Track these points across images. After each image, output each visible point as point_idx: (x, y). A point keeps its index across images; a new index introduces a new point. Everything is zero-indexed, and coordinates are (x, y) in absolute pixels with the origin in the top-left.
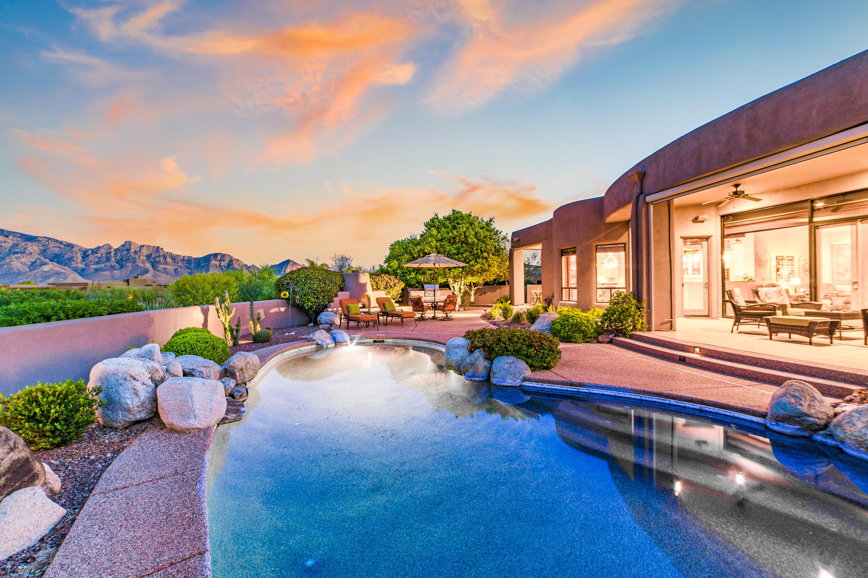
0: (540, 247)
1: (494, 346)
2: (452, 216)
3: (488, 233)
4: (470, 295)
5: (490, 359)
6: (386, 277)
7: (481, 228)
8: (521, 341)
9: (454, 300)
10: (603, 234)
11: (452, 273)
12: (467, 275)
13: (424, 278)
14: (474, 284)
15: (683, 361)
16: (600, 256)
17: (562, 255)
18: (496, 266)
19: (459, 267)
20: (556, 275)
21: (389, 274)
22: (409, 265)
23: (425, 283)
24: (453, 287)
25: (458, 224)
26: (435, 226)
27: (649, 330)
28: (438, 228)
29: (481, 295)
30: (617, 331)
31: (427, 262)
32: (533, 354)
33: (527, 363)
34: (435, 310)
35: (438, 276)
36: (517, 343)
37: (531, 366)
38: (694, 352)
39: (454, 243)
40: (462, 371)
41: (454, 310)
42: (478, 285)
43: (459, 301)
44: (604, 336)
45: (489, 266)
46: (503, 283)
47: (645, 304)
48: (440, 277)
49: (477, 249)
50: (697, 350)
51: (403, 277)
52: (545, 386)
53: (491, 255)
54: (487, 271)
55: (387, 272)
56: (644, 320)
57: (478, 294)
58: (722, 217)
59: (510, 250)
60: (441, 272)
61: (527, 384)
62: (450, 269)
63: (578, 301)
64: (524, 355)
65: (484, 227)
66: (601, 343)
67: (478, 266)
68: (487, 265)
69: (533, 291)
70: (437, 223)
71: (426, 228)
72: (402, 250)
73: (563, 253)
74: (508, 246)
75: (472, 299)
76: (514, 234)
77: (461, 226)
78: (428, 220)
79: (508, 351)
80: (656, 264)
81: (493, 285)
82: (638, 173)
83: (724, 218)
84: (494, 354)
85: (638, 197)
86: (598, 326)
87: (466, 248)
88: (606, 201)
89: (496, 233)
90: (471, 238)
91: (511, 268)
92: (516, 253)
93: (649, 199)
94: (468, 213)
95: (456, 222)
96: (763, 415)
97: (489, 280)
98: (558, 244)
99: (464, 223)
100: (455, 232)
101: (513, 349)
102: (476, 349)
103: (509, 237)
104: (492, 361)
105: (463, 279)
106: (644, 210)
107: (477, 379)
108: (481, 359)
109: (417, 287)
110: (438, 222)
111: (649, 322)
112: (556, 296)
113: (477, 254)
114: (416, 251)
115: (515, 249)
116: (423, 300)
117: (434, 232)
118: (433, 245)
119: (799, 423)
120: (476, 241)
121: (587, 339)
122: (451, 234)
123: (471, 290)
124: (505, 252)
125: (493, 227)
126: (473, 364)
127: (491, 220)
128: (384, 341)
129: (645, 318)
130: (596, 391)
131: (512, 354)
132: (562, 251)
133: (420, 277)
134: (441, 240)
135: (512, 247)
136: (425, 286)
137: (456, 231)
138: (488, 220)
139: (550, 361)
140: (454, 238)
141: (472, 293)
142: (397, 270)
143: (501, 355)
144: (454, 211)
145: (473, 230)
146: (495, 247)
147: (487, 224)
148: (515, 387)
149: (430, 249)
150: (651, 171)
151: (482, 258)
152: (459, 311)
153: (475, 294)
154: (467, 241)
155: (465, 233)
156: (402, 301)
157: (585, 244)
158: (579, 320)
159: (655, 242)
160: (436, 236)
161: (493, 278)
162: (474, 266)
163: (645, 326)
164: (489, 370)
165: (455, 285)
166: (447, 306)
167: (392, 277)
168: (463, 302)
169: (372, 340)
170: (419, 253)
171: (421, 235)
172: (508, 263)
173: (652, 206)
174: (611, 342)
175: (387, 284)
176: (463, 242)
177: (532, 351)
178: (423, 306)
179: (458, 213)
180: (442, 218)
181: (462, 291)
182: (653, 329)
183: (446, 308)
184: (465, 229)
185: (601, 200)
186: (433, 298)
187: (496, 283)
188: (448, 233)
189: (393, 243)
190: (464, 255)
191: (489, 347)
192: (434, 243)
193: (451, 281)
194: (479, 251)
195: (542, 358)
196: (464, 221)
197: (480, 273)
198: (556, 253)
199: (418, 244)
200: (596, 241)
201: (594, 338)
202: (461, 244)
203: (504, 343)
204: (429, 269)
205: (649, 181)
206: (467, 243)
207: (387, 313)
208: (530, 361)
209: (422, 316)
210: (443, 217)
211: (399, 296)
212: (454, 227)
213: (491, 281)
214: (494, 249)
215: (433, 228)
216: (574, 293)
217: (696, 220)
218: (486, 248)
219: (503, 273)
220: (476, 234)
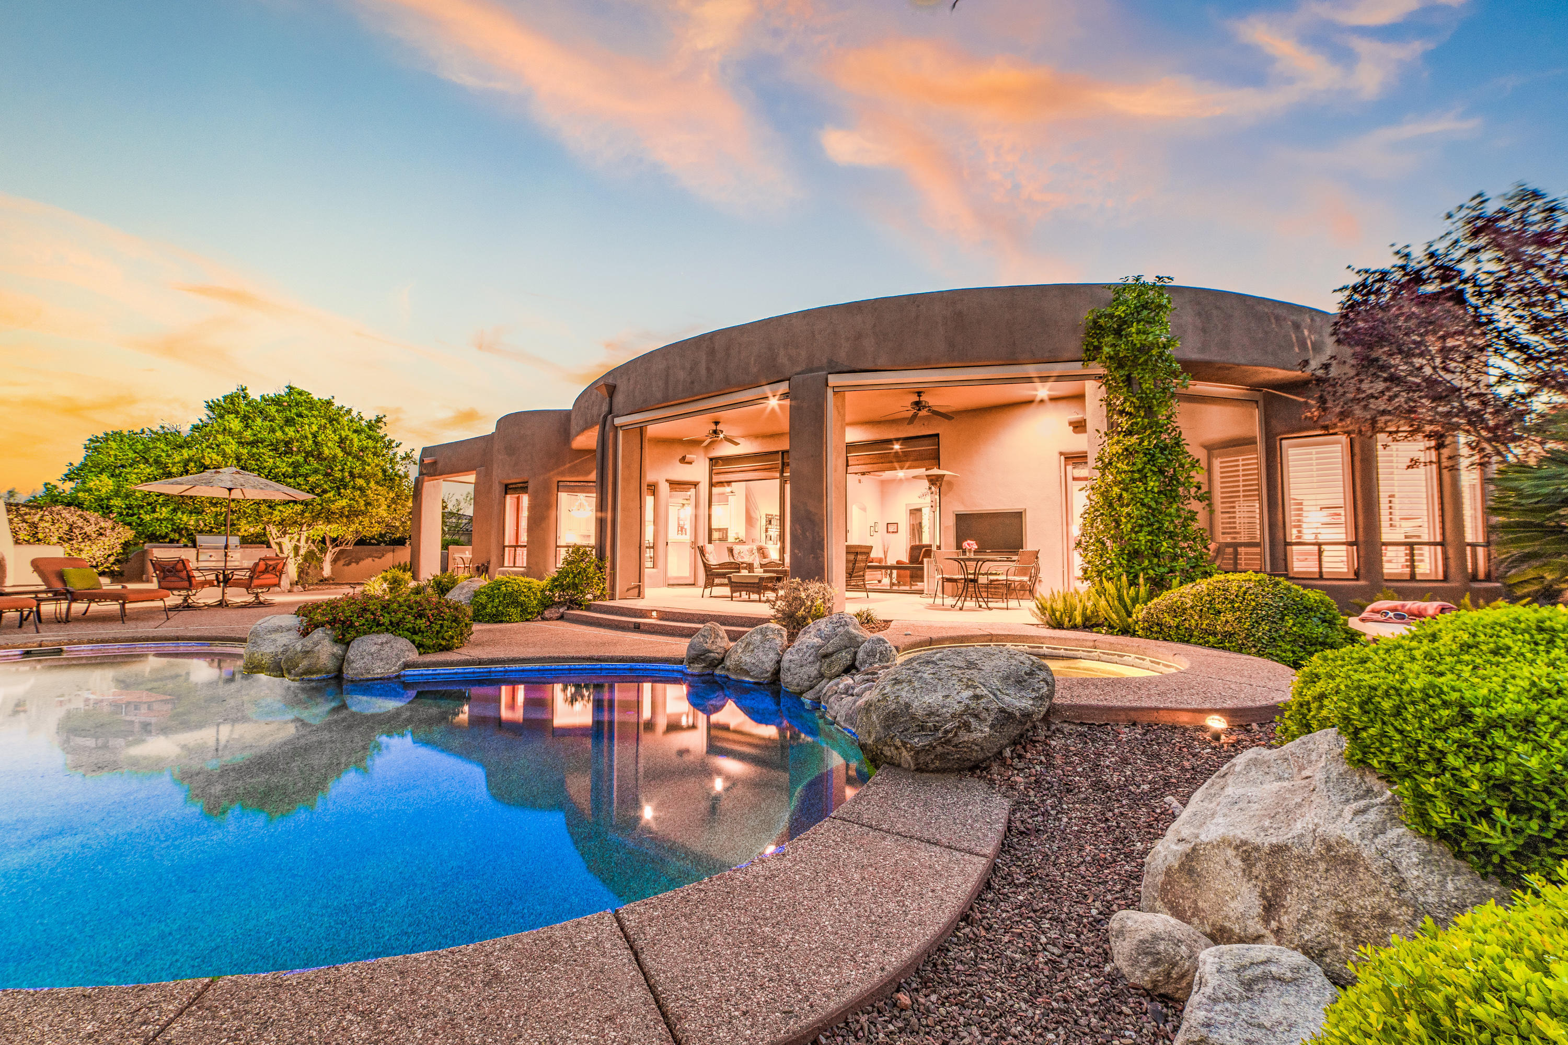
0: (472, 478)
1: (354, 619)
2: (287, 398)
3: (371, 443)
4: (321, 561)
5: (344, 641)
6: (71, 515)
7: (355, 431)
8: (405, 608)
9: (277, 564)
10: (568, 465)
11: (276, 513)
12: (315, 518)
13: (197, 521)
14: (334, 540)
15: (637, 628)
16: (564, 498)
17: (506, 493)
18: (385, 507)
19: (295, 502)
20: (495, 524)
21: (80, 506)
22: (156, 487)
23: (201, 532)
24: (279, 544)
25: (300, 415)
26: (237, 413)
27: (612, 598)
28: (245, 418)
29: (349, 564)
30: (571, 601)
31: (209, 483)
32: (423, 626)
33: (413, 642)
34: (225, 586)
35: (238, 519)
36: (395, 612)
37: (419, 646)
38: (650, 617)
39: (286, 453)
40: (284, 668)
41: (278, 585)
42: (341, 543)
43: (292, 570)
44: (553, 610)
45: (367, 504)
46: (401, 542)
47: (608, 564)
48: (244, 521)
49: (342, 470)
50: (654, 614)
51: (128, 515)
52: (440, 670)
53: (372, 484)
54: (363, 513)
55: (73, 503)
56: (607, 585)
57: (341, 563)
58: (711, 459)
59: (417, 480)
60: (249, 511)
61: (409, 672)
62: (271, 505)
63: (528, 567)
64: (408, 630)
65: (363, 430)
66: (547, 620)
67: (344, 502)
68: (362, 503)
69: (457, 556)
70: (243, 406)
71: (211, 414)
72: (131, 455)
73: (508, 489)
74: (414, 472)
75: (327, 571)
76: (426, 451)
77: (306, 421)
78: (217, 395)
79: (378, 625)
80: (623, 510)
81: (378, 544)
82: (607, 385)
83: (714, 461)
84: (353, 633)
85: (605, 417)
86: (544, 596)
87: (316, 465)
88: (573, 417)
89: (389, 445)
90: (329, 448)
91: (416, 514)
92: (429, 486)
93: (618, 421)
94: (326, 397)
95: (294, 411)
96: (681, 662)
97: (368, 535)
98: (501, 473)
99: (313, 416)
100: (291, 432)
101: (387, 622)
102: (316, 627)
103: (417, 455)
104: (348, 644)
105: (305, 528)
106: (611, 435)
107: (314, 677)
108: (327, 642)
109: (172, 541)
110: (248, 405)
111: (613, 587)
112: (494, 560)
113: (342, 480)
114: (178, 459)
115: (426, 478)
116: (192, 565)
117: (235, 424)
118: (228, 450)
119: (704, 660)
120: (340, 454)
121: (526, 615)
122: (279, 434)
123: (323, 551)
124: (405, 482)
125: (382, 434)
126: (308, 652)
127: (379, 420)
128: (60, 651)
129: (608, 582)
130: (514, 667)
131: (387, 630)
132: (506, 486)
133: (185, 518)
134: (253, 444)
135: (421, 474)
136: (200, 538)
137: (292, 429)
138: (374, 418)
139: (452, 637)
140: (287, 444)
141: (329, 557)
142: (109, 499)
143: (365, 633)
144: (290, 388)
145: (334, 432)
146: (384, 471)
147: (370, 426)
148: (389, 678)
149: (220, 458)
150: (623, 386)
151: (354, 488)
152: (290, 591)
153: (334, 561)
154: (320, 453)
155: (315, 436)
156: (121, 574)
157: (541, 478)
158: (516, 587)
159: (623, 479)
160: (240, 433)
161: (377, 529)
162: (333, 502)
163: (608, 592)
164: (342, 661)
165: (285, 541)
166: (258, 578)
167: (93, 516)
168: (302, 572)
169: (17, 652)
170: (186, 465)
171: (196, 428)
172: (410, 504)
173: (620, 433)
174: (561, 618)
175: (71, 530)
176: (308, 454)
177: (422, 623)
178: (190, 578)
179: (300, 394)
180: (259, 399)
181: (302, 552)
182: (617, 596)
183: (256, 582)
184: (315, 428)
185: (567, 414)
186: (223, 564)
187: (385, 542)
188: (273, 431)
189: (101, 435)
190: (311, 479)
191: (344, 623)
192: (232, 447)
193: (273, 530)
194: (346, 474)
195: (438, 632)
196: (316, 413)
197: (347, 517)
198: (497, 489)
199: (186, 444)
200: (558, 474)
201: (538, 613)
202: (305, 459)
203: (373, 614)
204: (214, 503)
205: (619, 398)
206: (320, 457)
207: (71, 593)
208: (417, 638)
209: (185, 600)
210: (262, 397)
211: (112, 559)
212: (289, 422)
213: (373, 538)
214: (380, 475)
215: (233, 416)
216: (522, 554)
217: (683, 460)
218: (364, 469)
219: (399, 519)
220: (342, 441)
